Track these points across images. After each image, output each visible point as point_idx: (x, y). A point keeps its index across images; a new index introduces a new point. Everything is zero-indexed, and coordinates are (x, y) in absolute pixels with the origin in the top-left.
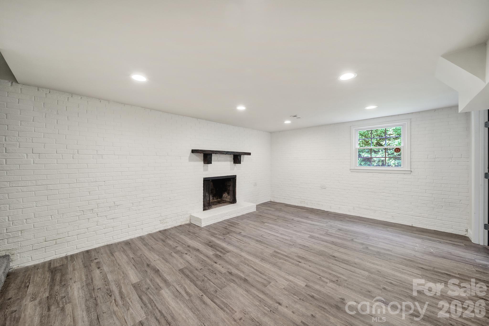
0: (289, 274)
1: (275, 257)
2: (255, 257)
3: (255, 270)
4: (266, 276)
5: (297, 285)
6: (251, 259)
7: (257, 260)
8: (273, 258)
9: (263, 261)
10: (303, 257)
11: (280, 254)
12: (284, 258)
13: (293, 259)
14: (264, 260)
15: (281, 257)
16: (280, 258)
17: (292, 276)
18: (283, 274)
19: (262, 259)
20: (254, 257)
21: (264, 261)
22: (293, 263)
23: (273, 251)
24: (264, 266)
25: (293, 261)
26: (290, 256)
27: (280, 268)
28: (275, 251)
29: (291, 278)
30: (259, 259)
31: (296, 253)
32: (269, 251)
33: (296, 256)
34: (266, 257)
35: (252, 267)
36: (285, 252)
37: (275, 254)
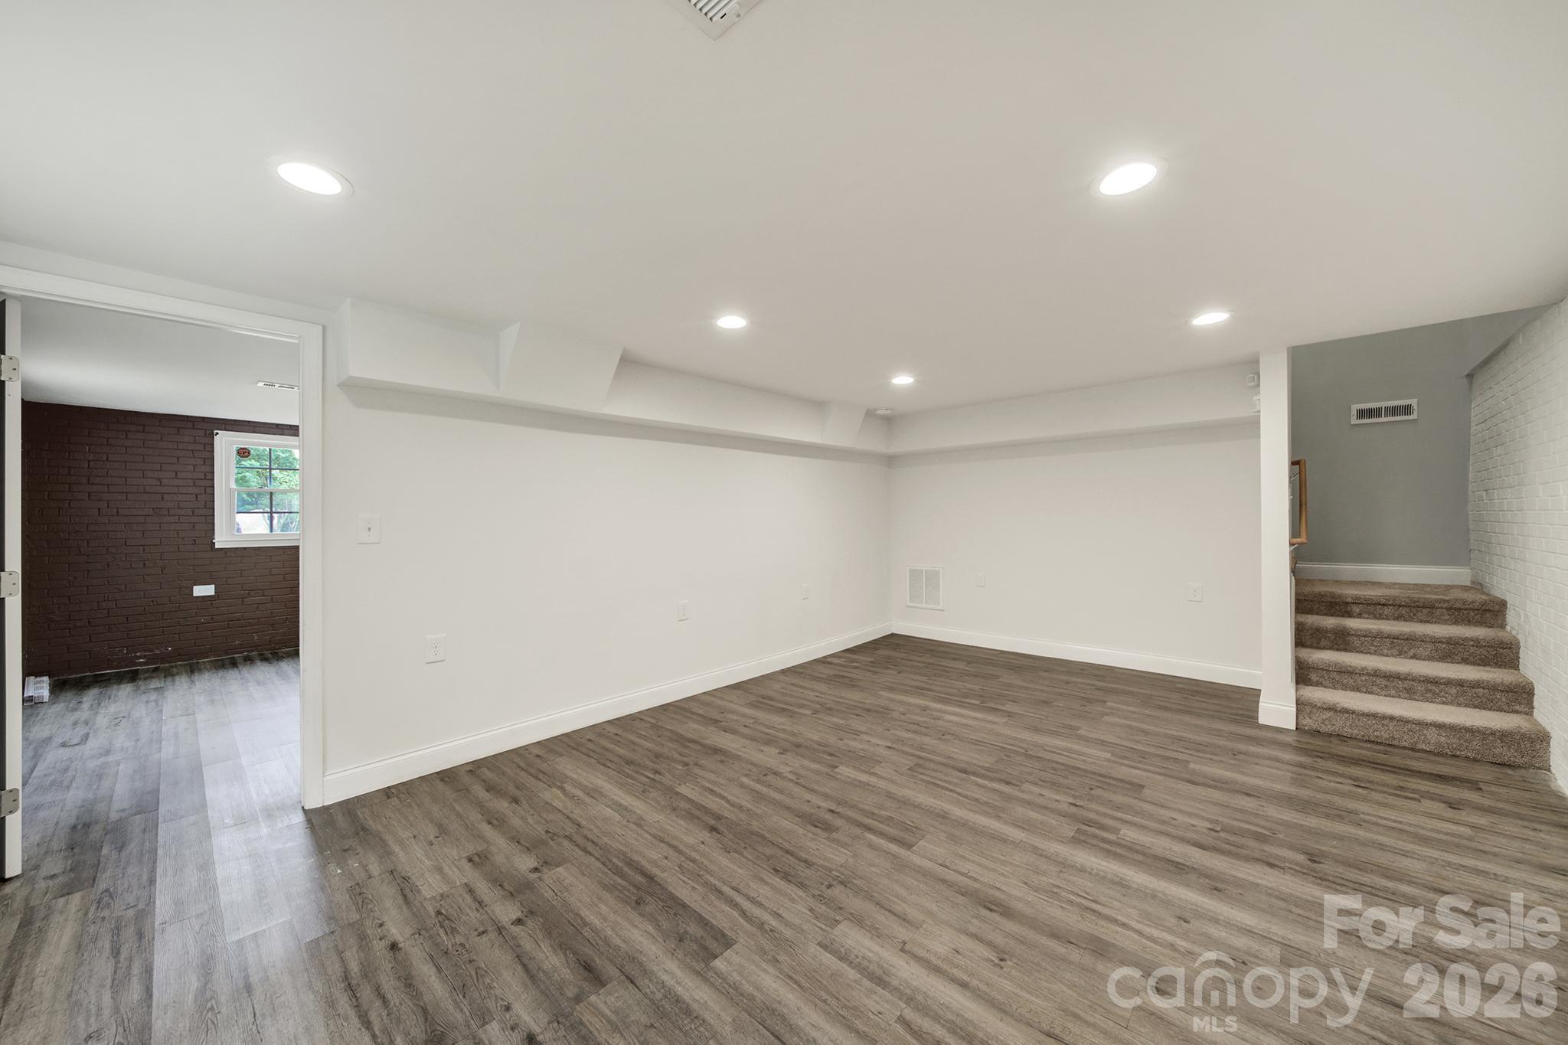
0: (868, 785)
1: (907, 826)
2: (971, 824)
3: (951, 791)
4: (923, 780)
5: (855, 768)
6: (977, 816)
7: (959, 814)
8: (913, 822)
9: (942, 813)
10: (813, 828)
11: (890, 838)
12: (877, 823)
13: (849, 820)
14: (938, 815)
15: (888, 825)
16: (889, 820)
17: (861, 782)
18: (882, 784)
19: (943, 817)
20: (974, 823)
21: (936, 811)
22: (853, 807)
23: (914, 848)
24: (932, 800)
25: (851, 813)
26: (858, 831)
27: (889, 795)
28: (909, 846)
29: (864, 778)
30: (954, 818)
31: (834, 841)
32: (931, 846)
33: (837, 829)
34: (936, 824)
35: (965, 797)
36: (871, 846)
37: (907, 837)
